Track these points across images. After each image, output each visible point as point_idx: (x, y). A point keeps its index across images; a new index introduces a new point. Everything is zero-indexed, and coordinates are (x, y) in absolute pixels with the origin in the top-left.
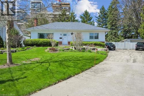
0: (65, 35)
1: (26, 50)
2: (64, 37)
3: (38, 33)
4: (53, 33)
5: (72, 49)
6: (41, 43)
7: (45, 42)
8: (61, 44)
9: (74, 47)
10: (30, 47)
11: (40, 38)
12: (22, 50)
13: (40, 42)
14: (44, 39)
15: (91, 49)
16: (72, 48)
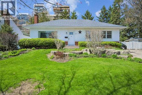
0: (71, 33)
1: (19, 54)
2: (70, 36)
3: (39, 32)
4: (57, 32)
5: (86, 52)
6: (42, 44)
7: (47, 43)
8: (67, 45)
9: (88, 50)
10: (26, 49)
11: (40, 38)
12: (12, 56)
13: (40, 42)
14: (46, 39)
15: (115, 53)
16: (86, 50)
